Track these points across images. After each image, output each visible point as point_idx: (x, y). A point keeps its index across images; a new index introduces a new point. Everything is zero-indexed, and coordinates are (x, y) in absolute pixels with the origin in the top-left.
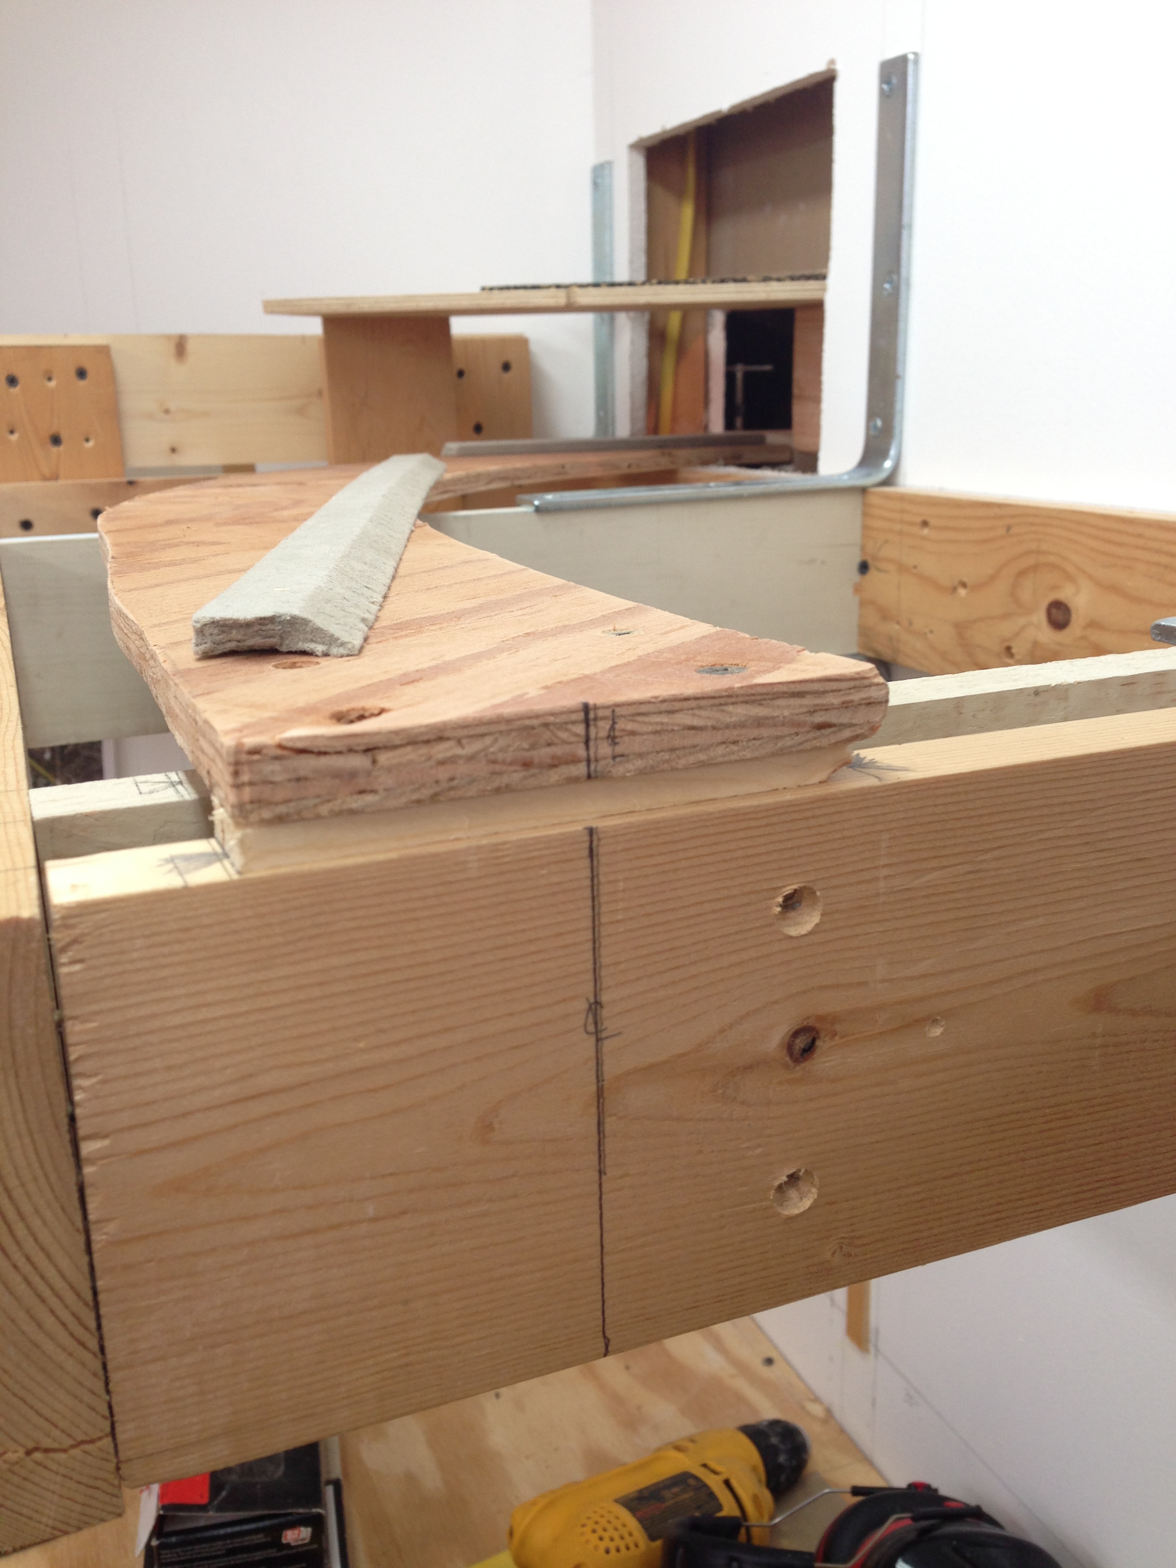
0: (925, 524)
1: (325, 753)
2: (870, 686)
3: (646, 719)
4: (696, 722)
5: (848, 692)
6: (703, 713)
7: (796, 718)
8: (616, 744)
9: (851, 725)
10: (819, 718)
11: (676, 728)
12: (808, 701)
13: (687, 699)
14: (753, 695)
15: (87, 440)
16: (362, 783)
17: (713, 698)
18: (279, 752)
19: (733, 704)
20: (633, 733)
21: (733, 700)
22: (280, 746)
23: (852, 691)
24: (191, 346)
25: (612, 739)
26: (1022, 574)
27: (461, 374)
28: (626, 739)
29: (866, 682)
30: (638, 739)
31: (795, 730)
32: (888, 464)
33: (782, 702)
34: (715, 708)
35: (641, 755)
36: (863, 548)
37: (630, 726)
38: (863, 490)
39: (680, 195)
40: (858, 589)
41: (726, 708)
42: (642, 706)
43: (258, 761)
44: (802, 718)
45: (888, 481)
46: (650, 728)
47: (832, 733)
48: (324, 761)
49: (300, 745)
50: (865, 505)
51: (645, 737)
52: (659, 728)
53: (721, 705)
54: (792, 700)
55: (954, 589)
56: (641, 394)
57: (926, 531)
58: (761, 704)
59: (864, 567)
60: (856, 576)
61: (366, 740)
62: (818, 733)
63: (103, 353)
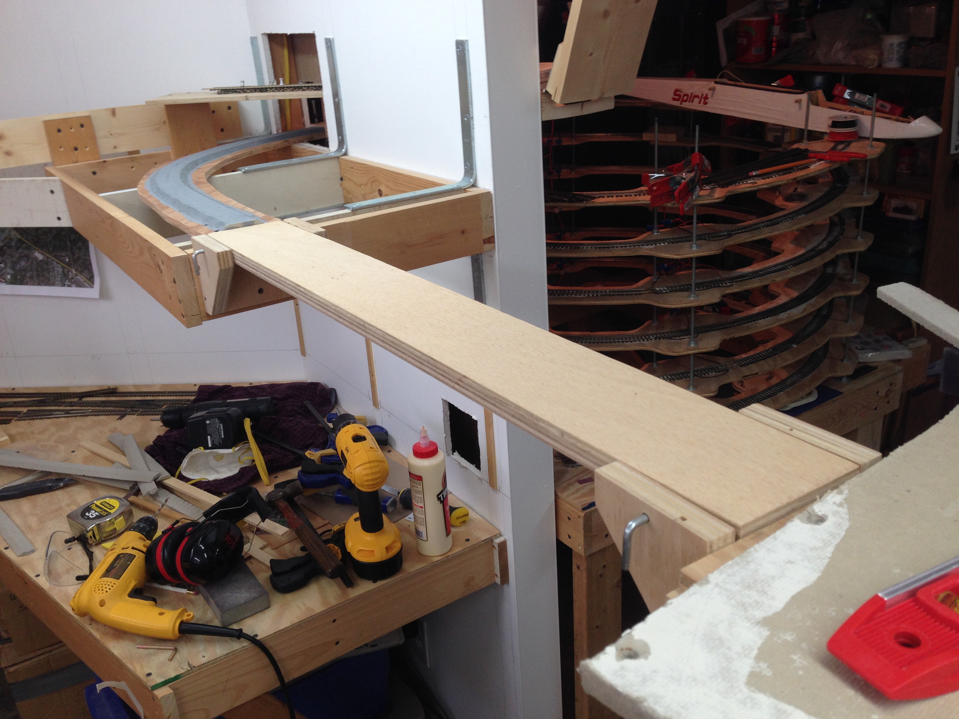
0: (352, 168)
15: (86, 148)
24: (117, 112)
26: (372, 182)
27: (213, 112)
32: (343, 150)
36: (341, 174)
38: (338, 157)
39: (282, 46)
40: (341, 185)
45: (346, 154)
50: (339, 161)
55: (361, 186)
56: (278, 115)
57: (353, 170)
59: (342, 179)
60: (340, 182)
63: (88, 118)
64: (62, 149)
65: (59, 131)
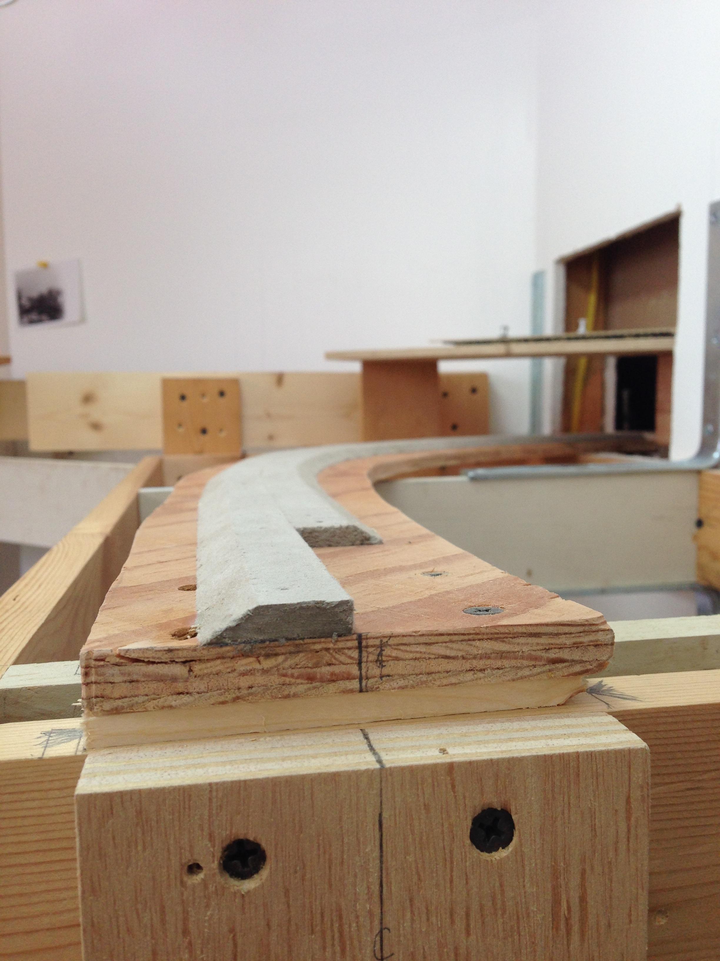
1: (153, 663)
2: (597, 631)
3: (408, 648)
4: (448, 653)
5: (578, 635)
6: (454, 646)
7: (533, 653)
8: (383, 666)
9: (581, 662)
10: (552, 655)
11: (433, 656)
12: (543, 640)
13: (442, 635)
14: (498, 634)
16: (180, 686)
17: (463, 634)
18: (118, 660)
19: (479, 640)
20: (397, 659)
21: (480, 637)
22: (119, 656)
23: (582, 634)
24: (286, 379)
25: (380, 662)
27: (445, 395)
28: (391, 663)
29: (594, 628)
30: (401, 663)
31: (533, 663)
33: (522, 640)
34: (464, 643)
35: (403, 676)
36: (699, 510)
37: (394, 653)
38: (699, 472)
39: (587, 288)
40: (695, 538)
41: (473, 643)
42: (405, 638)
43: (103, 666)
44: (539, 653)
46: (411, 656)
47: (565, 667)
48: (151, 668)
49: (134, 656)
50: (700, 482)
51: (407, 662)
52: (418, 655)
53: (469, 640)
54: (530, 639)
56: (559, 406)
58: (503, 641)
59: (700, 523)
60: (694, 529)
61: (185, 654)
62: (553, 666)
63: (235, 382)
64: (181, 430)
65: (183, 398)
